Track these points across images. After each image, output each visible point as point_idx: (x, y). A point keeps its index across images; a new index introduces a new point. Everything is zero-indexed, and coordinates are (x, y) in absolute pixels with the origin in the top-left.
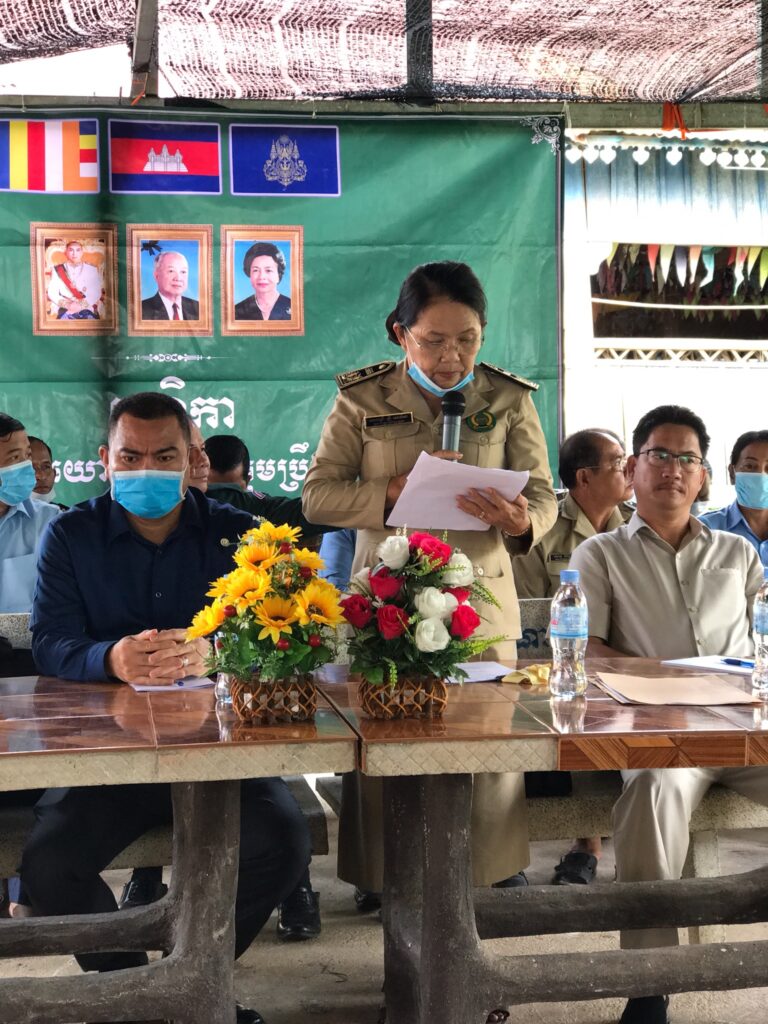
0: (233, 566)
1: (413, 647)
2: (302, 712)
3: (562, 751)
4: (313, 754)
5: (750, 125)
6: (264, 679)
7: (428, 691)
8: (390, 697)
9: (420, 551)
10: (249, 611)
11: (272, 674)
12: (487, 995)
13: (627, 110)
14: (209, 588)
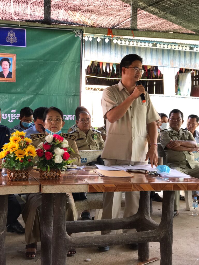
0: (9, 141)
1: (54, 162)
2: (25, 178)
3: (89, 188)
4: (29, 188)
5: (128, 36)
6: (17, 169)
7: (57, 173)
8: (47, 174)
9: (56, 139)
10: (13, 153)
11: (19, 168)
12: (68, 246)
13: (99, 30)
14: (2, 147)
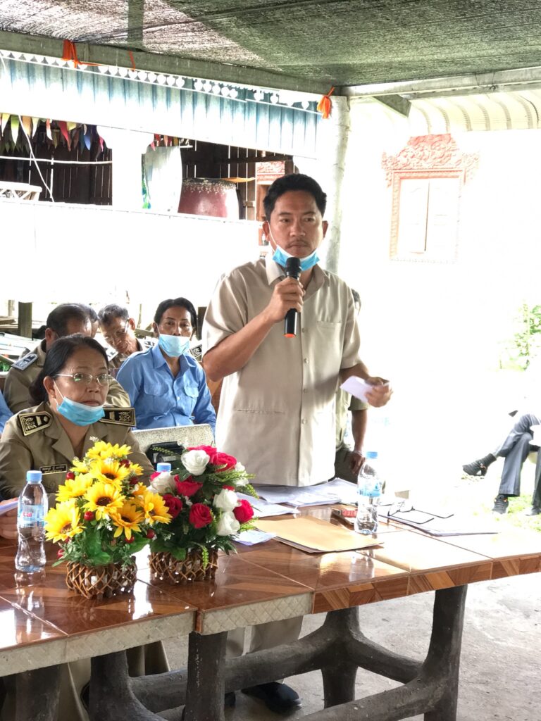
3: (316, 601)
4: (168, 624)
5: (119, 65)
13: (39, 41)
